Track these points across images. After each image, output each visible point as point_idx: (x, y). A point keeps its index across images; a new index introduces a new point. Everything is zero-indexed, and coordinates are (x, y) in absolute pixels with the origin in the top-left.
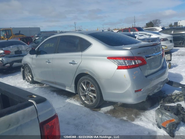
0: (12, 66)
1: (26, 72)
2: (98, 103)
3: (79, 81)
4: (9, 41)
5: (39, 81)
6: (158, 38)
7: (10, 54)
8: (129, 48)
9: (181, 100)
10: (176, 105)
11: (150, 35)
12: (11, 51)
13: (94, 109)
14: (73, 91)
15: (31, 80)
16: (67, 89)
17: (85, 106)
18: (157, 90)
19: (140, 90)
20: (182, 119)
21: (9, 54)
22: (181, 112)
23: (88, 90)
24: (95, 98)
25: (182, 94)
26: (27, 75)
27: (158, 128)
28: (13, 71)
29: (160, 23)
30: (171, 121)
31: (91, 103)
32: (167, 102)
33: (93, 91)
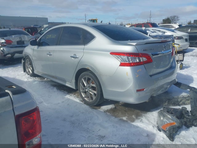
0: (14, 57)
1: (26, 64)
2: (98, 101)
3: (80, 76)
4: (11, 31)
5: (40, 75)
6: (171, 35)
7: (12, 44)
8: (135, 44)
9: (188, 104)
10: (181, 108)
11: (164, 33)
12: (13, 41)
13: (93, 107)
14: (73, 87)
15: (31, 72)
16: (68, 85)
17: (85, 103)
18: (162, 91)
19: (143, 90)
20: (184, 123)
21: (10, 44)
22: (185, 115)
23: (89, 87)
24: (95, 96)
25: (189, 97)
26: (28, 68)
27: (158, 130)
28: (14, 63)
29: (178, 20)
30: (171, 124)
31: (91, 101)
32: (172, 105)
33: (93, 88)
